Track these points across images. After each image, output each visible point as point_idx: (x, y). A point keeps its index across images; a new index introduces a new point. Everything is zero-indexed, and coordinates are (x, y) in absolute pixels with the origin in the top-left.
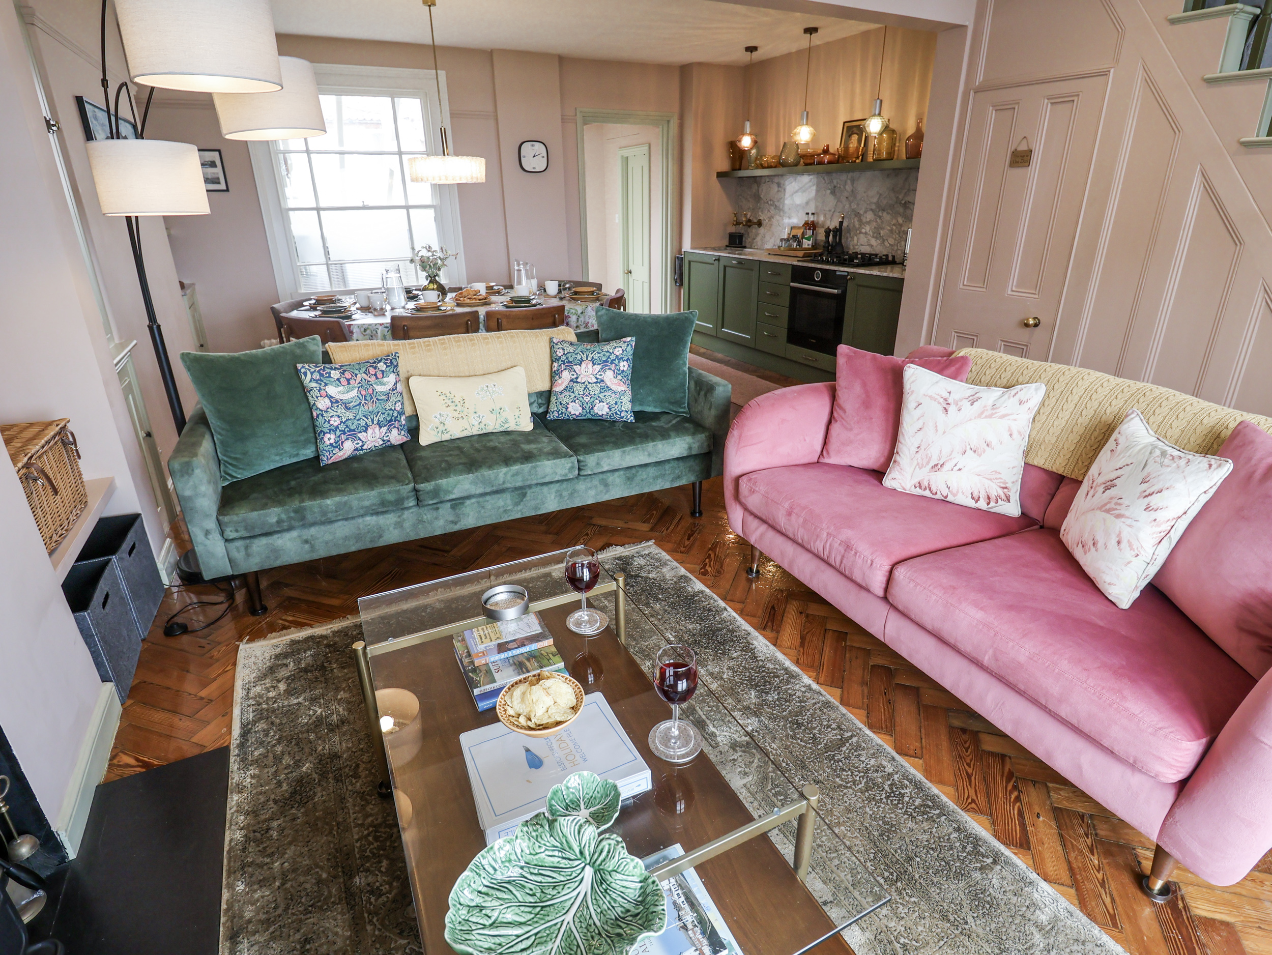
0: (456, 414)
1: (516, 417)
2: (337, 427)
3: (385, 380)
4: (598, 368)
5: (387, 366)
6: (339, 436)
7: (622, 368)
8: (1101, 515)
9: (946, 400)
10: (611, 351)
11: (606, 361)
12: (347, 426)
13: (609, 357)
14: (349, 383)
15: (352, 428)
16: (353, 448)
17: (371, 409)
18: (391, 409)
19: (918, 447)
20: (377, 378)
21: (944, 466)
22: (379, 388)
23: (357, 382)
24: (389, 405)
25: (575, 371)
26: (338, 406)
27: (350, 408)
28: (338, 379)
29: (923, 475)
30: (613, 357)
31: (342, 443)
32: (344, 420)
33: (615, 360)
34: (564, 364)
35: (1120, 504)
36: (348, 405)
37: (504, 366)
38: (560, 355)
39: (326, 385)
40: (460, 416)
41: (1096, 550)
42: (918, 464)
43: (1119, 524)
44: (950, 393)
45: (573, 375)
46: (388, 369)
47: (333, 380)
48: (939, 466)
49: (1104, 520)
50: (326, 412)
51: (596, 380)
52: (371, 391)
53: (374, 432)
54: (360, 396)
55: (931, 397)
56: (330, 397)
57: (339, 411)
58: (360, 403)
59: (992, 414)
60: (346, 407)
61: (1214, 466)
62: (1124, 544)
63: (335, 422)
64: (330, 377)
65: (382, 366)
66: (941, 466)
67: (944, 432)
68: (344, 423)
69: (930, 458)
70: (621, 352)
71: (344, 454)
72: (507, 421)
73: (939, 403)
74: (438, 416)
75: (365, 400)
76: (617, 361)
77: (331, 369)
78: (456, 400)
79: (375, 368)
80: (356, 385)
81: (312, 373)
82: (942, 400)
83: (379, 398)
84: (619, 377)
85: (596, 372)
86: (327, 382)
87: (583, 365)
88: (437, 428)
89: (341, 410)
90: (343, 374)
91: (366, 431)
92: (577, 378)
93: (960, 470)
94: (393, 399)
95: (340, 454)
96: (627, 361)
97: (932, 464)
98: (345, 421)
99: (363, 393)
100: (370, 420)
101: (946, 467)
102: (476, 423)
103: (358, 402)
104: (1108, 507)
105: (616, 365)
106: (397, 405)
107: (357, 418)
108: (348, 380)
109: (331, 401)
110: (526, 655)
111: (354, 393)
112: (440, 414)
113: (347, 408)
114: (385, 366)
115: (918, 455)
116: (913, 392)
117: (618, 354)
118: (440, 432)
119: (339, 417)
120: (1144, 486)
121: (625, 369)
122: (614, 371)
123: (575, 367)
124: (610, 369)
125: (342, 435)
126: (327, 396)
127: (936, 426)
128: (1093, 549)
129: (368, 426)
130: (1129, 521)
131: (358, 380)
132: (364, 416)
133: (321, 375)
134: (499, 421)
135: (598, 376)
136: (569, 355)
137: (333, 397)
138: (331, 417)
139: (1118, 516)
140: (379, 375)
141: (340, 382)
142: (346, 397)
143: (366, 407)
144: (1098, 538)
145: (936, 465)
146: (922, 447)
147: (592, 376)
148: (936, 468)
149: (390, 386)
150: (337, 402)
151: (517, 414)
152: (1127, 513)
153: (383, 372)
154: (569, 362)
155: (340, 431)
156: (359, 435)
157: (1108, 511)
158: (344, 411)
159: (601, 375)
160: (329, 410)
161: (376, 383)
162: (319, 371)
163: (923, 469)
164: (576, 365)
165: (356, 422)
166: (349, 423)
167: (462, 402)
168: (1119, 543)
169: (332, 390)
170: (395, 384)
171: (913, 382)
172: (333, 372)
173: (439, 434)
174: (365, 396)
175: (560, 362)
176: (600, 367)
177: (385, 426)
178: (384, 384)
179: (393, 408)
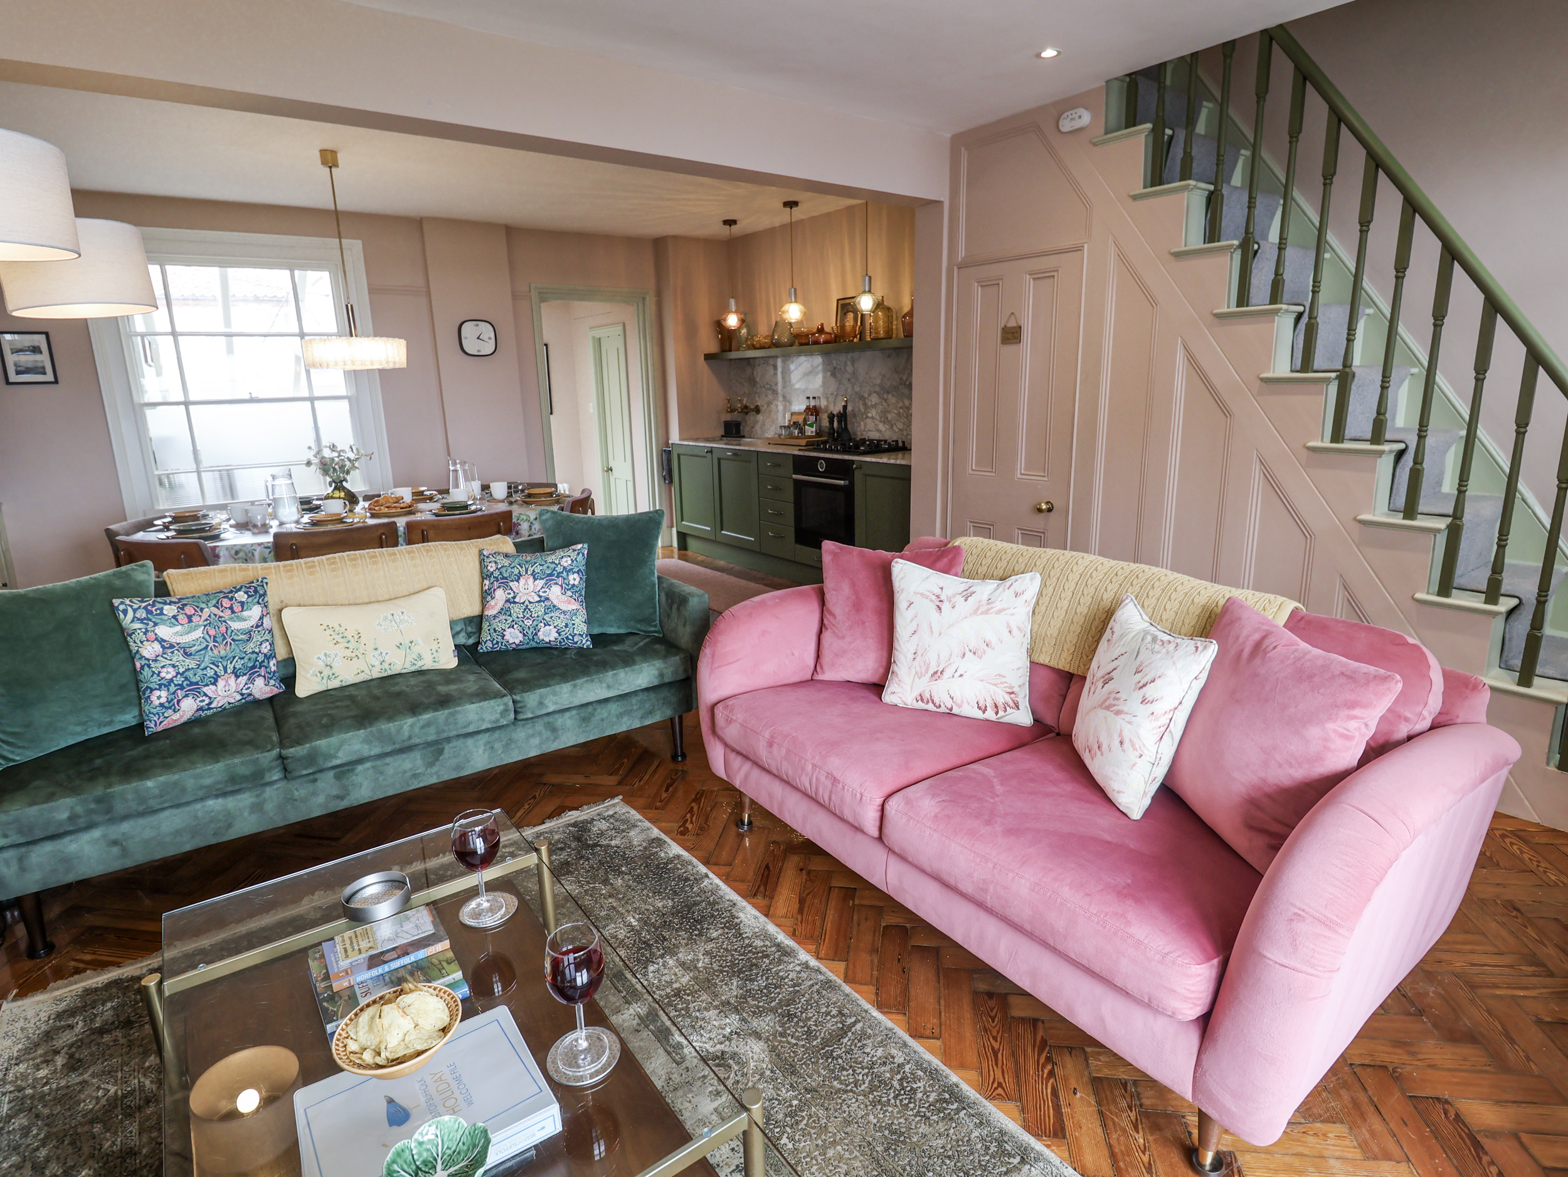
0: (348, 653)
1: (434, 651)
2: (171, 680)
3: (245, 614)
4: (540, 583)
5: (249, 596)
6: (174, 693)
7: (572, 582)
8: (1102, 713)
9: (938, 597)
10: (557, 562)
11: (551, 575)
12: (186, 679)
13: (554, 570)
14: (190, 621)
15: (194, 680)
16: (195, 708)
17: (223, 653)
18: (253, 652)
19: (915, 653)
20: (233, 612)
21: (944, 673)
22: (235, 625)
23: (203, 618)
24: (251, 647)
25: (511, 589)
26: (172, 652)
27: (191, 654)
28: (174, 617)
29: (924, 685)
30: (559, 569)
31: (179, 701)
32: (181, 670)
33: (562, 573)
34: (497, 581)
35: (1118, 699)
36: (188, 650)
37: (418, 587)
38: (492, 570)
39: (156, 624)
40: (354, 655)
41: (1102, 754)
42: (917, 673)
43: (1120, 722)
44: (942, 589)
45: (509, 594)
46: (250, 599)
47: (166, 618)
48: (939, 674)
49: (1106, 718)
50: (155, 661)
51: (539, 599)
52: (223, 629)
53: (227, 684)
54: (207, 637)
55: (922, 594)
56: (161, 641)
57: (174, 659)
58: (207, 646)
59: (988, 610)
60: (186, 653)
61: (1200, 649)
62: (1127, 744)
63: (168, 673)
64: (162, 614)
65: (241, 596)
66: (941, 673)
67: (940, 634)
68: (182, 674)
69: (929, 665)
70: (570, 562)
71: (181, 717)
72: (420, 657)
73: (932, 601)
74: (323, 657)
75: (215, 641)
76: (565, 574)
77: (165, 603)
78: (349, 634)
79: (231, 599)
80: (201, 623)
81: (135, 611)
82: (934, 597)
83: (236, 638)
84: (569, 593)
85: (539, 588)
86: (157, 621)
87: (522, 581)
88: (321, 673)
89: (177, 657)
90: (182, 609)
91: (215, 684)
92: (514, 597)
93: (961, 676)
94: (257, 638)
95: (176, 717)
96: (578, 572)
97: (931, 672)
98: (184, 672)
99: (212, 632)
100: (221, 668)
101: (948, 673)
102: (377, 663)
103: (204, 646)
104: (1107, 703)
105: (564, 579)
106: (264, 645)
107: (202, 666)
108: (190, 618)
109: (163, 647)
110: (409, 967)
111: (198, 633)
112: (325, 655)
113: (187, 655)
114: (246, 596)
115: (916, 663)
116: (902, 590)
117: (566, 564)
118: (325, 679)
119: (174, 666)
120: (1139, 676)
121: (576, 583)
122: (561, 586)
123: (511, 584)
124: (556, 584)
125: (179, 691)
126: (156, 639)
127: (931, 628)
128: (1099, 753)
129: (219, 676)
130: (1128, 717)
131: (205, 616)
132: (213, 663)
133: (149, 612)
134: (409, 659)
135: (541, 594)
136: (503, 570)
137: (165, 641)
138: (163, 667)
139: (1118, 713)
140: (237, 607)
141: (177, 620)
142: (185, 639)
143: (216, 652)
144: (1101, 740)
145: (936, 673)
146: (919, 653)
147: (533, 594)
148: (936, 676)
149: (253, 622)
150: (172, 646)
151: (435, 646)
152: (1125, 709)
153: (242, 604)
154: (504, 578)
155: (176, 685)
156: (205, 689)
157: (1108, 708)
158: (181, 658)
159: (545, 592)
160: (159, 658)
161: (231, 619)
162: (145, 608)
163: (923, 678)
164: (512, 581)
165: (200, 672)
166: (190, 674)
167: (356, 637)
168: (1121, 743)
169: (164, 631)
170: (261, 618)
171: (902, 579)
172: (166, 607)
173: (325, 681)
174: (215, 637)
175: (492, 579)
176: (543, 582)
177: (245, 674)
178: (245, 620)
179: (257, 650)
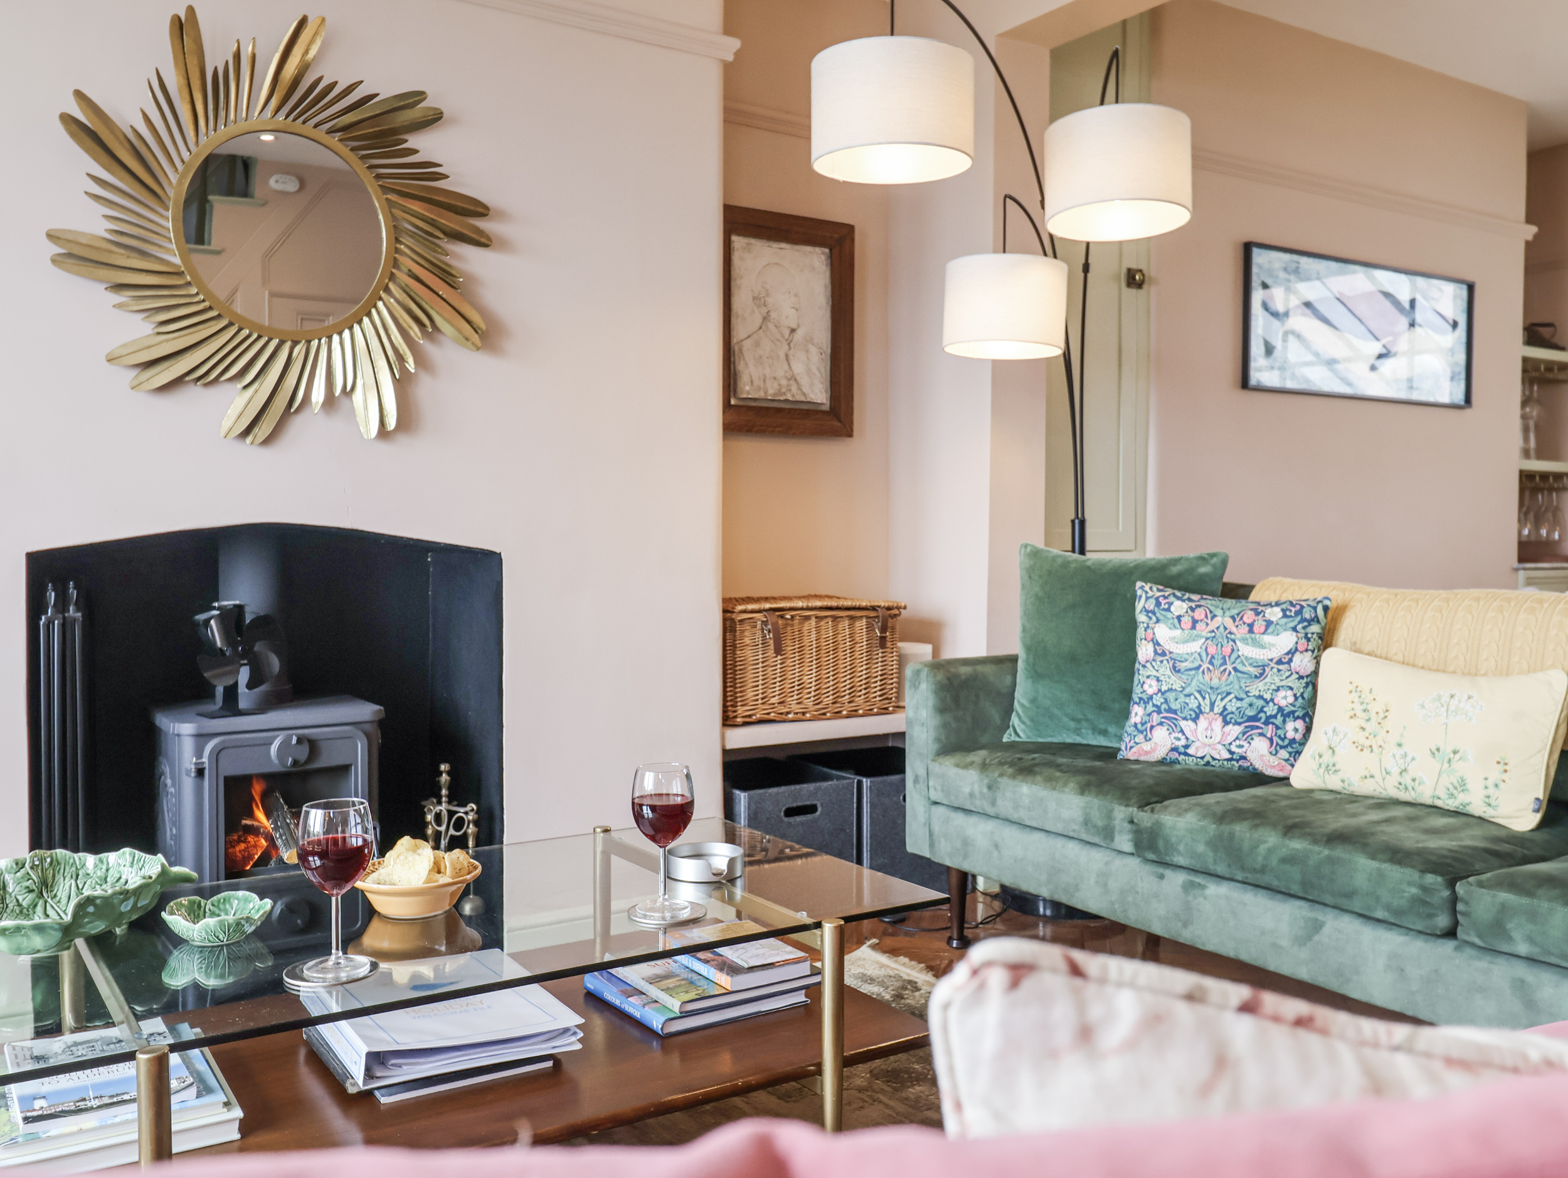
0: (1361, 737)
1: (1490, 783)
2: (1151, 698)
3: (1267, 638)
5: (1285, 616)
14: (1193, 627)
15: (1174, 706)
16: (1170, 746)
17: (1215, 682)
18: (1260, 697)
20: (1251, 631)
22: (1246, 650)
23: (1210, 628)
24: (1257, 688)
26: (1162, 662)
27: (1179, 671)
28: (1179, 618)
31: (1152, 727)
36: (1178, 664)
39: (1158, 621)
40: (1367, 743)
46: (1285, 620)
47: (1169, 615)
50: (1146, 667)
52: (1227, 650)
53: (1209, 727)
54: (1204, 655)
56: (1156, 644)
57: (1161, 671)
58: (1200, 666)
60: (1174, 667)
63: (1151, 687)
64: (1168, 610)
65: (1274, 614)
68: (1163, 694)
71: (1153, 750)
72: (1462, 785)
75: (1211, 663)
77: (1178, 598)
78: (1374, 708)
79: (1257, 614)
80: (1204, 634)
81: (1148, 599)
83: (1240, 667)
86: (1161, 617)
88: (1320, 756)
89: (1165, 670)
90: (1193, 610)
91: (1195, 720)
94: (1273, 678)
95: (1147, 747)
98: (1166, 692)
99: (1213, 650)
100: (1207, 701)
102: (1395, 771)
103: (1196, 664)
106: (1282, 694)
107: (1186, 692)
108: (1195, 622)
109: (1155, 652)
111: (1196, 646)
112: (1334, 730)
113: (1175, 670)
114: (1281, 614)
118: (1323, 767)
119: (1158, 680)
126: (1152, 640)
129: (1201, 712)
131: (1213, 625)
132: (1199, 692)
133: (1158, 604)
134: (1445, 781)
137: (1159, 644)
138: (1148, 677)
140: (1259, 625)
141: (1180, 621)
142: (1179, 649)
143: (1207, 677)
149: (1275, 654)
150: (1164, 654)
153: (1269, 623)
155: (1154, 705)
156: (1183, 723)
158: (1168, 672)
160: (1148, 665)
161: (1244, 640)
162: (1158, 598)
165: (1182, 699)
166: (1169, 696)
167: (1382, 715)
169: (1163, 632)
170: (1292, 653)
172: (1177, 603)
173: (1322, 772)
174: (1213, 657)
177: (1239, 724)
178: (1262, 647)
179: (1268, 696)
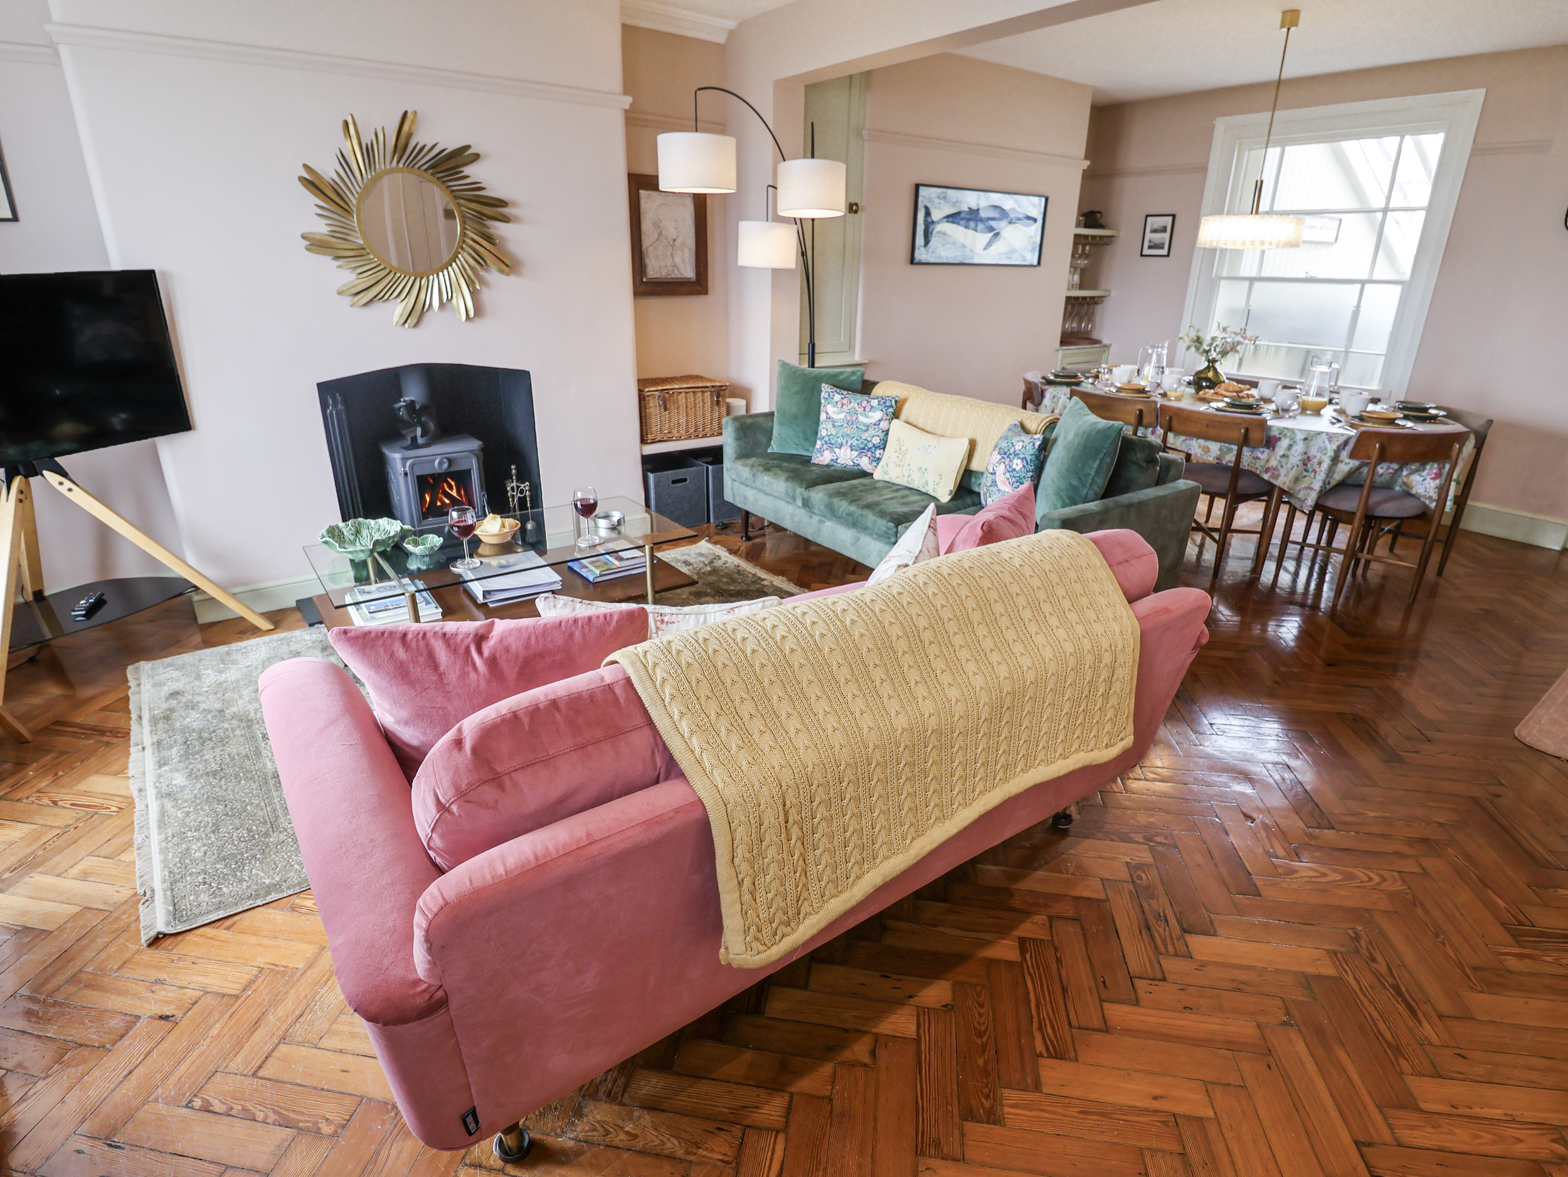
0: (897, 460)
1: (935, 483)
2: (824, 438)
3: (872, 413)
5: (879, 404)
6: (825, 445)
7: (1014, 466)
12: (830, 440)
13: (1008, 451)
14: (842, 407)
15: (833, 442)
16: (830, 459)
17: (849, 432)
18: (867, 439)
20: (866, 410)
22: (862, 419)
23: (848, 408)
24: (865, 435)
26: (830, 422)
28: (837, 402)
31: (824, 450)
36: (835, 423)
39: (828, 403)
40: (899, 464)
47: (834, 400)
52: (854, 418)
53: (845, 452)
54: (845, 420)
57: (828, 426)
58: (843, 425)
63: (826, 433)
64: (834, 398)
68: (829, 436)
71: (824, 460)
75: (848, 423)
77: (837, 392)
78: (904, 448)
79: (870, 402)
80: (846, 410)
83: (859, 426)
84: (1008, 475)
86: (830, 401)
88: (885, 466)
89: (830, 426)
90: (842, 398)
91: (840, 448)
94: (871, 432)
95: (822, 459)
96: (1022, 459)
99: (848, 418)
100: (845, 440)
102: (906, 475)
106: (875, 438)
107: (837, 435)
108: (843, 405)
109: (827, 417)
111: (842, 416)
112: (891, 455)
113: (834, 426)
114: (877, 403)
118: (885, 472)
119: (828, 430)
121: (1018, 468)
125: (827, 446)
126: (826, 411)
129: (843, 445)
131: (850, 406)
132: (843, 436)
133: (830, 395)
137: (829, 414)
138: (824, 428)
140: (868, 409)
141: (837, 404)
142: (835, 417)
143: (846, 430)
149: (873, 421)
150: (830, 418)
153: (872, 407)
155: (825, 441)
156: (835, 449)
158: (832, 427)
159: (996, 466)
160: (825, 423)
161: (861, 414)
162: (829, 392)
165: (836, 439)
166: (831, 437)
167: (906, 451)
169: (831, 408)
170: (880, 421)
172: (837, 395)
173: (886, 475)
174: (849, 421)
177: (858, 451)
178: (868, 417)
179: (870, 439)
